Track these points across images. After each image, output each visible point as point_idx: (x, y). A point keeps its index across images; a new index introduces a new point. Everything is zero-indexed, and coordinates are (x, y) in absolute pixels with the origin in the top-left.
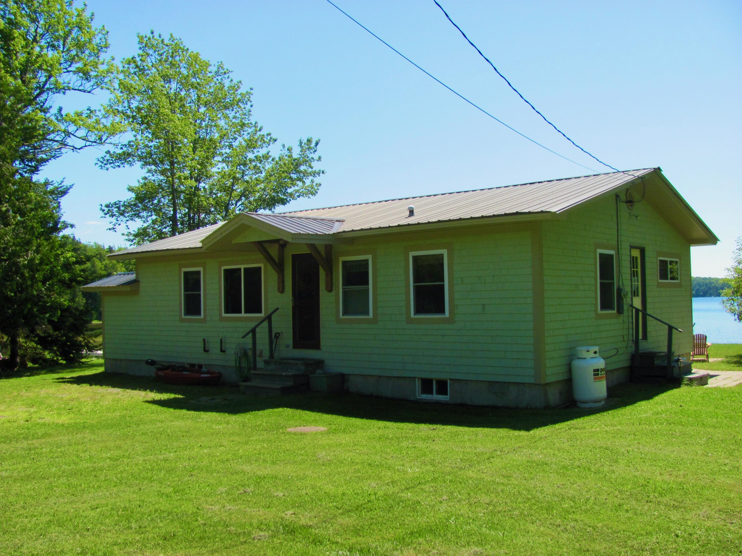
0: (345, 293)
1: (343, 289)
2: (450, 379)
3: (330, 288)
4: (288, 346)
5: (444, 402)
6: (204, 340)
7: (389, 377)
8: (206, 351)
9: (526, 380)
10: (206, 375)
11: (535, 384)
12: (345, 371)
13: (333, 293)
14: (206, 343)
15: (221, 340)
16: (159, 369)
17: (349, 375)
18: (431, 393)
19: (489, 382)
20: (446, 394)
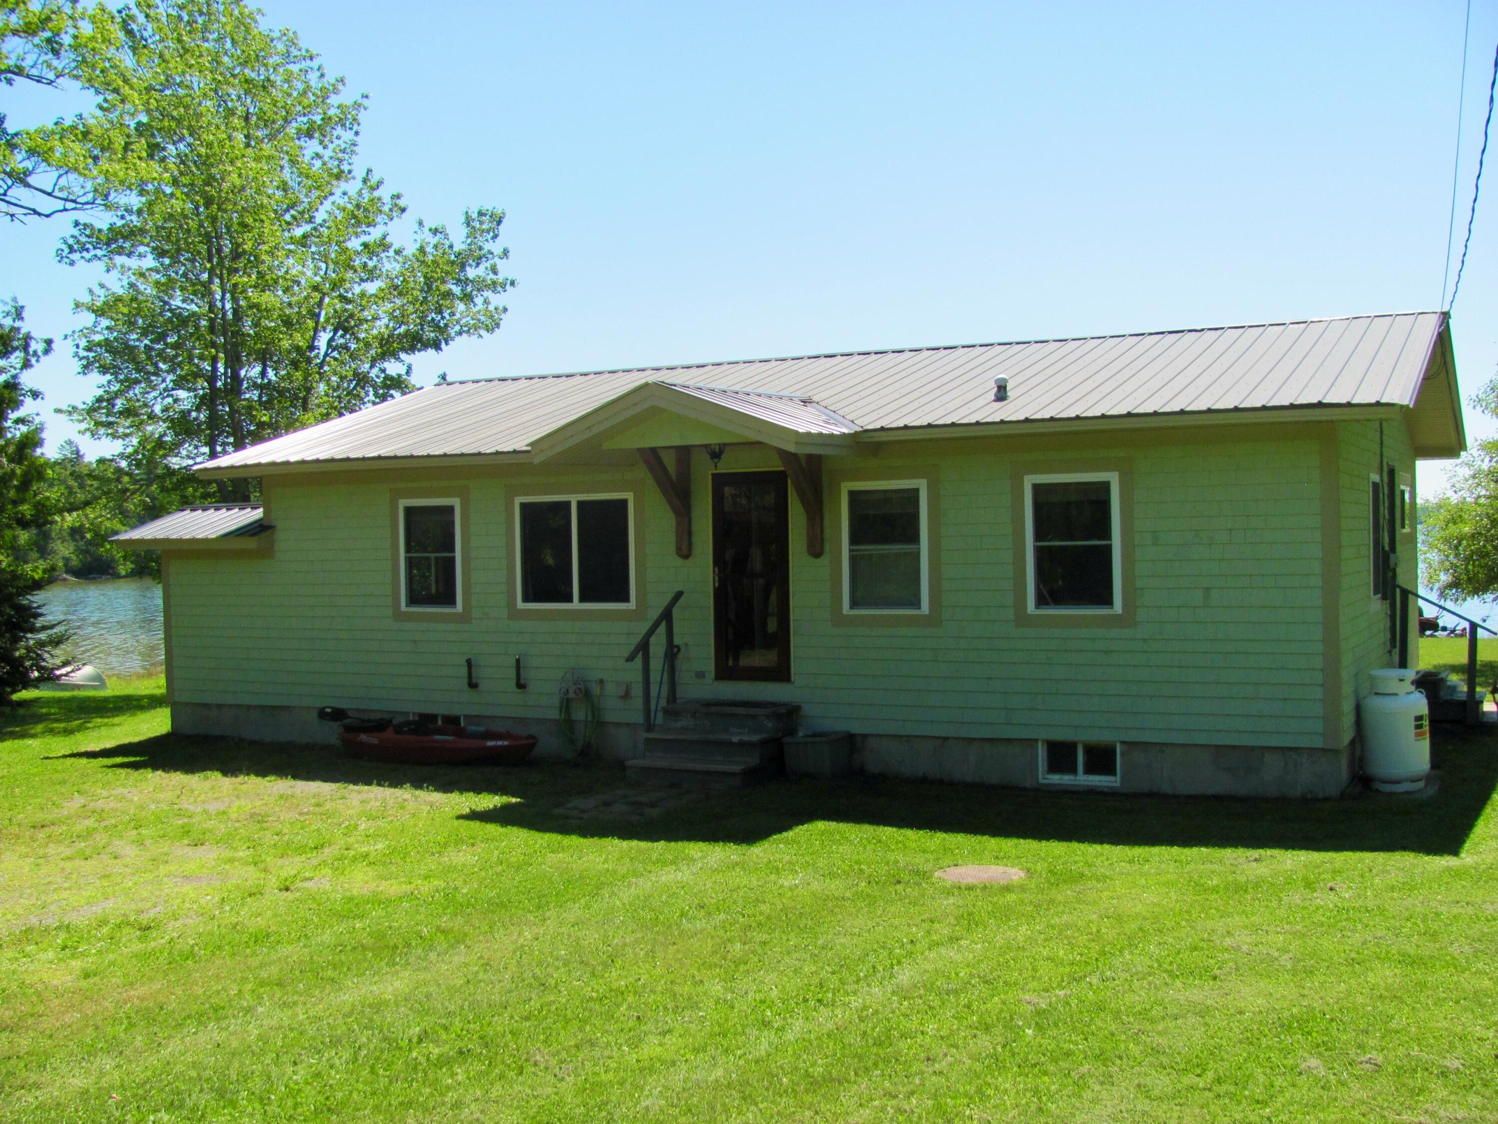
0: (854, 560)
1: (851, 551)
2: (1122, 743)
3: (816, 548)
4: (701, 675)
5: (1106, 790)
6: (469, 662)
7: (971, 740)
8: (473, 685)
9: (1304, 742)
10: (500, 743)
11: (1324, 750)
12: (856, 728)
13: (825, 560)
14: (473, 669)
15: (518, 661)
16: (348, 729)
17: (865, 736)
18: (1073, 770)
19: (1216, 746)
20: (1111, 771)
